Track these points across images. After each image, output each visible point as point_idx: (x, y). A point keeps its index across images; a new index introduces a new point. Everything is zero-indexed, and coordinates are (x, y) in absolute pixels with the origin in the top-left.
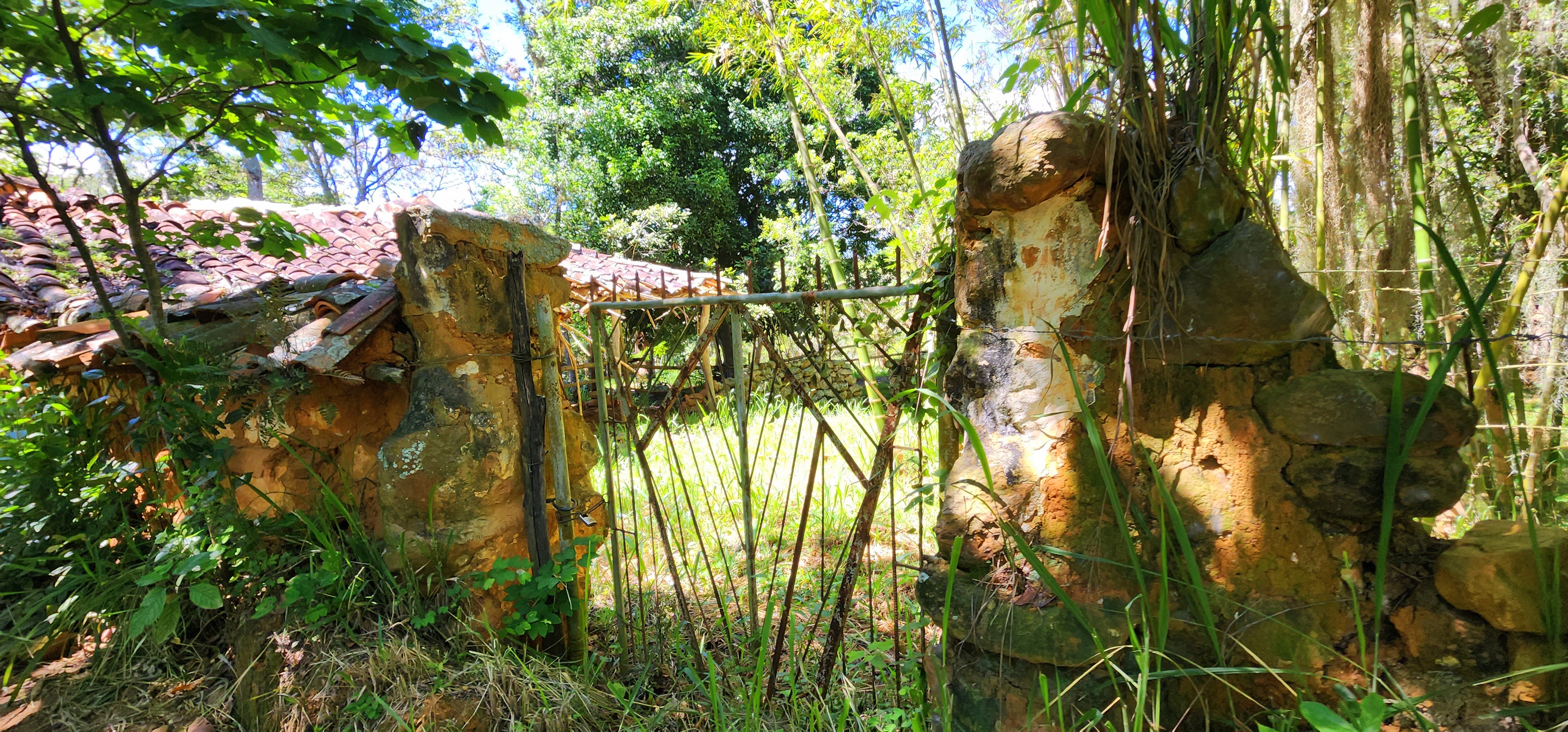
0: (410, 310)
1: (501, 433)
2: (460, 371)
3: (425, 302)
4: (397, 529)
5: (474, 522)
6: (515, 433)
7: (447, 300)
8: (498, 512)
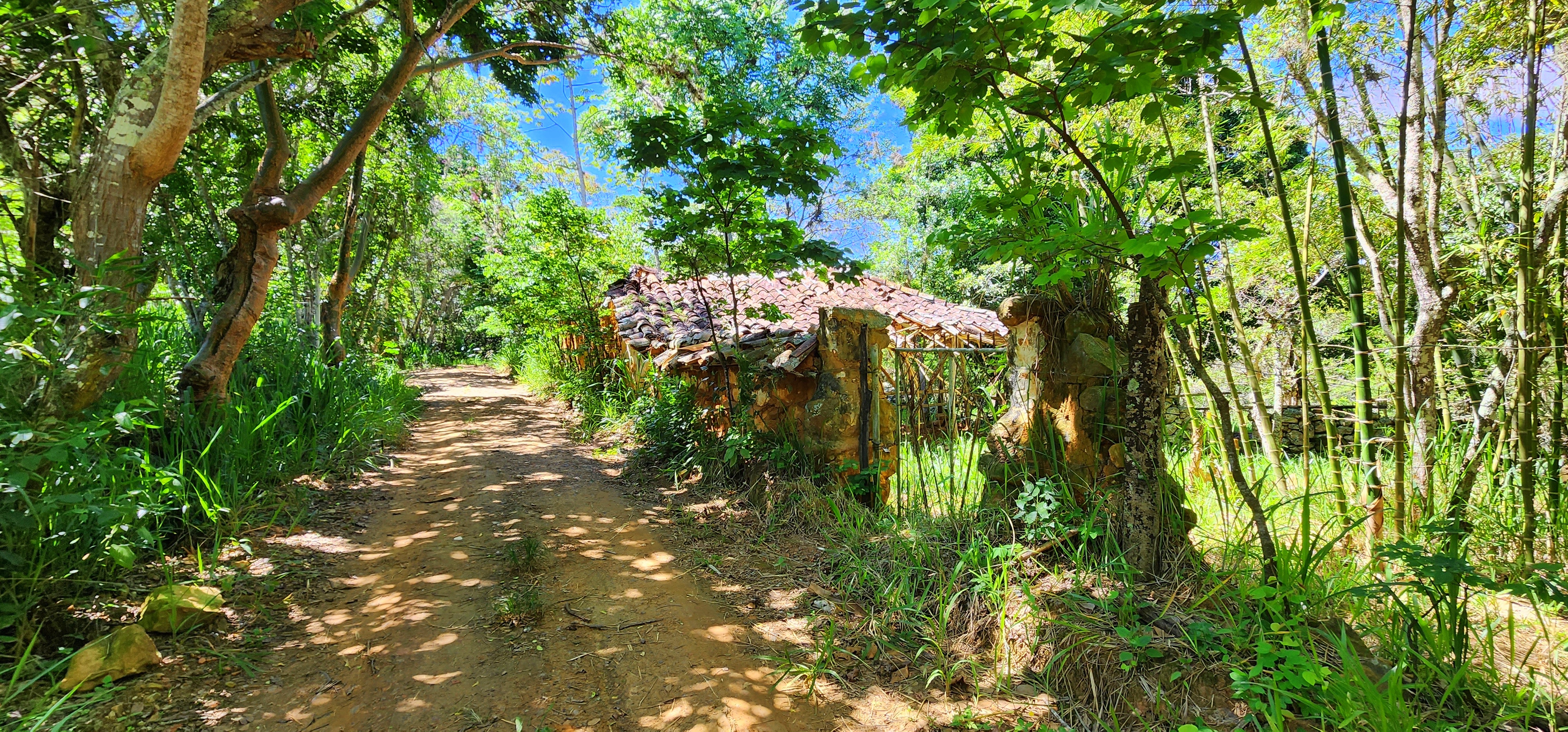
0: (821, 348)
1: (852, 405)
2: (838, 376)
3: (827, 345)
4: (809, 438)
5: (838, 442)
6: (858, 406)
7: (835, 344)
8: (848, 440)
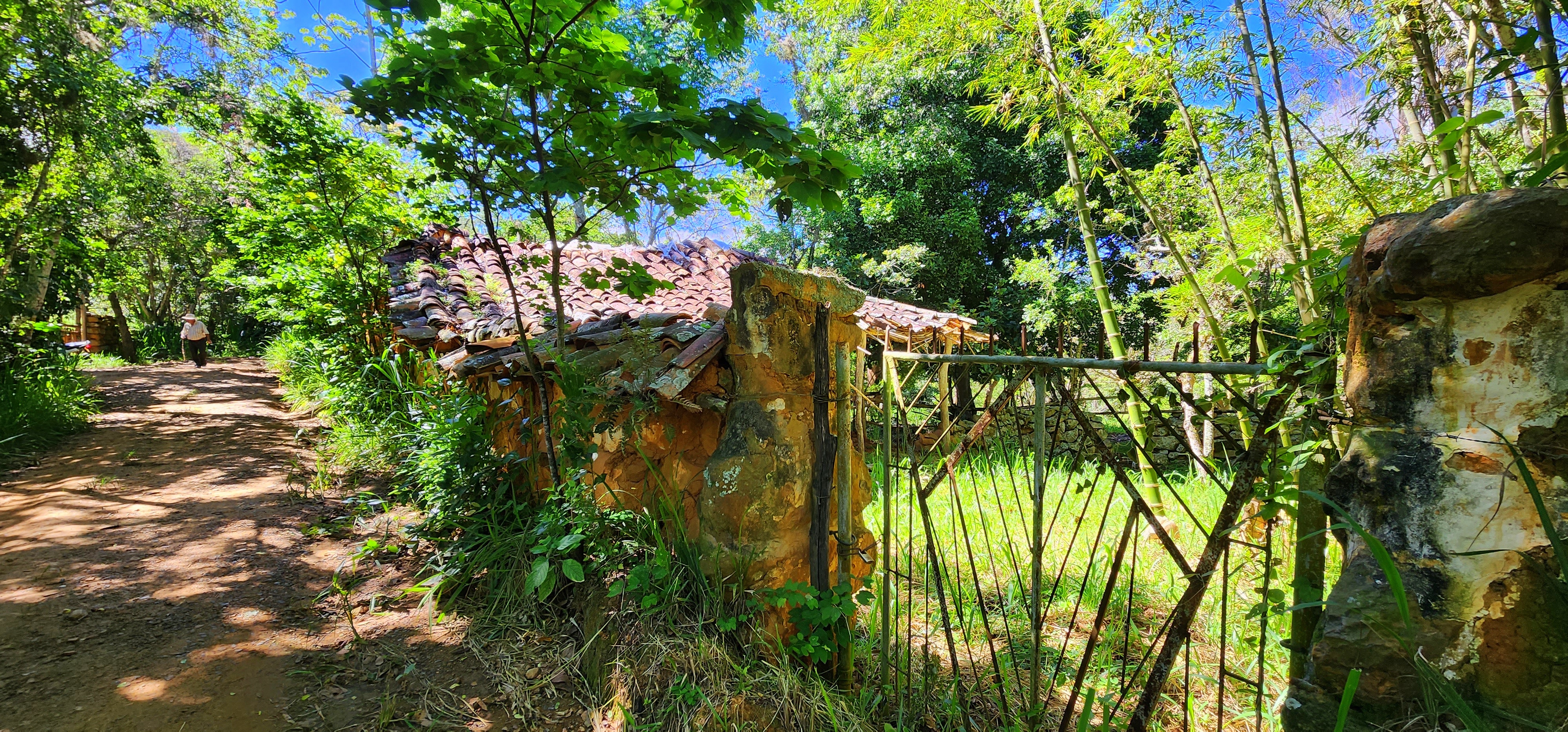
0: (734, 350)
1: (797, 465)
2: (770, 407)
3: (748, 344)
4: (712, 539)
5: (770, 542)
6: (808, 466)
7: (766, 344)
8: (788, 537)
